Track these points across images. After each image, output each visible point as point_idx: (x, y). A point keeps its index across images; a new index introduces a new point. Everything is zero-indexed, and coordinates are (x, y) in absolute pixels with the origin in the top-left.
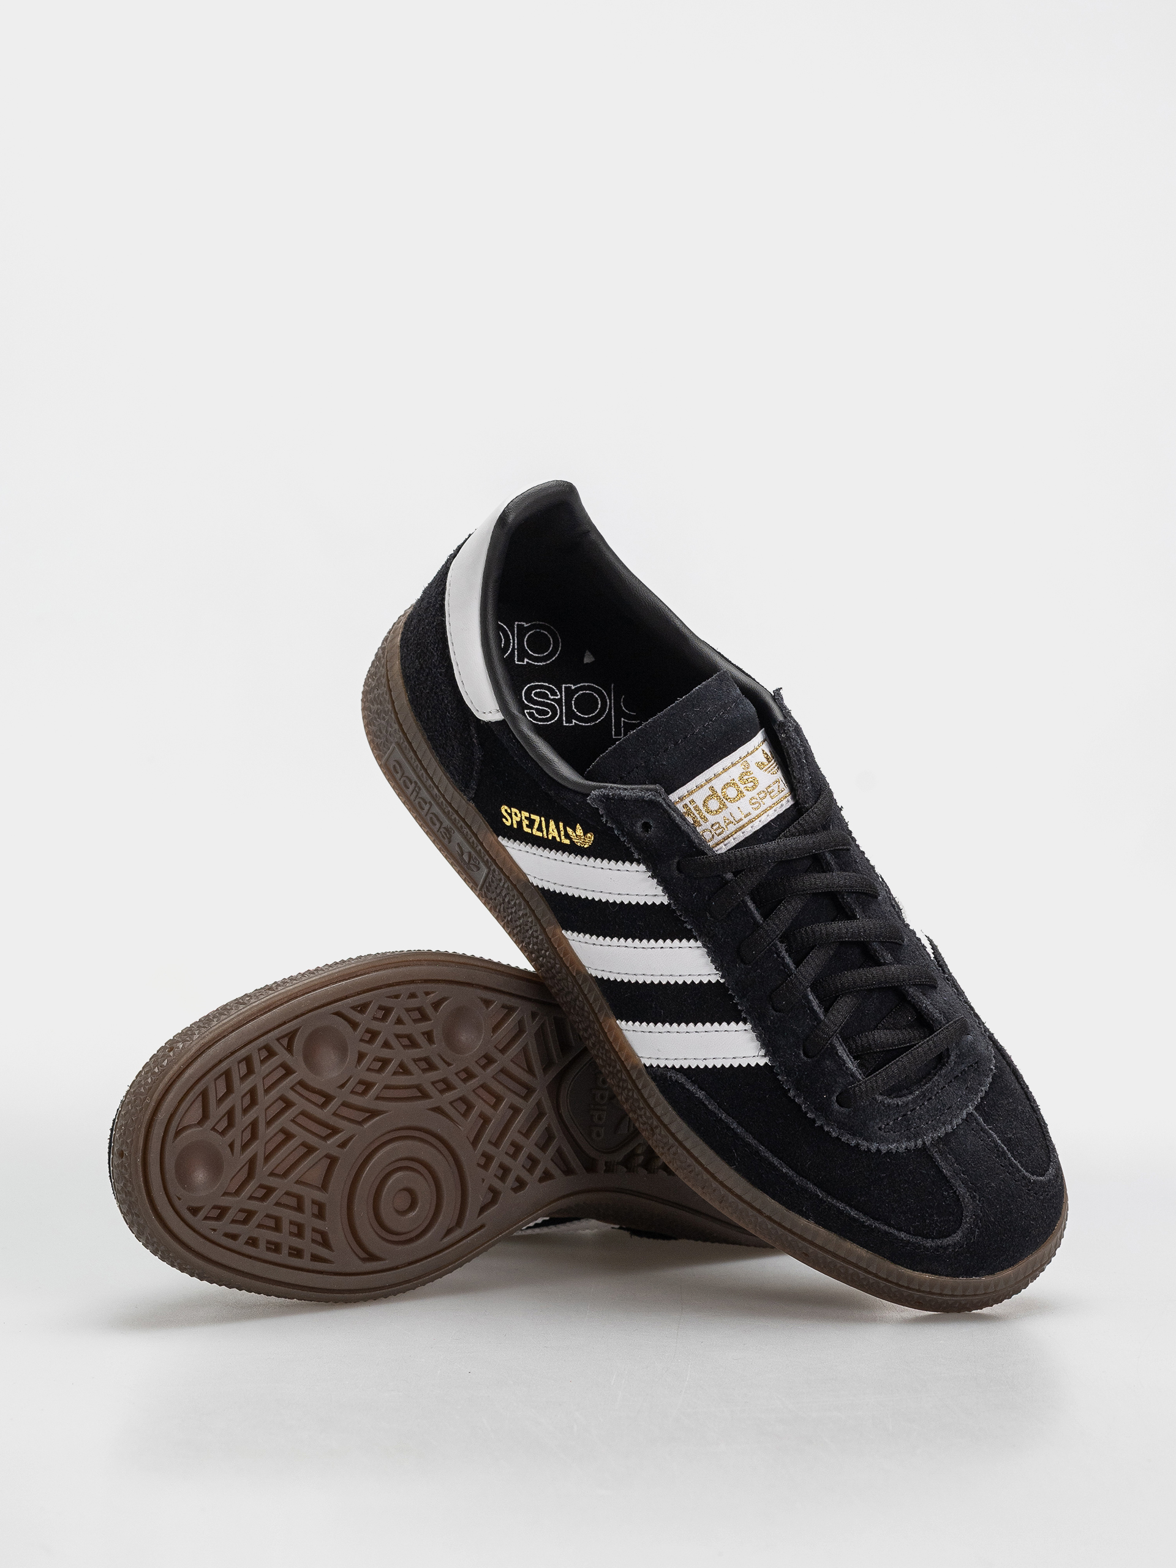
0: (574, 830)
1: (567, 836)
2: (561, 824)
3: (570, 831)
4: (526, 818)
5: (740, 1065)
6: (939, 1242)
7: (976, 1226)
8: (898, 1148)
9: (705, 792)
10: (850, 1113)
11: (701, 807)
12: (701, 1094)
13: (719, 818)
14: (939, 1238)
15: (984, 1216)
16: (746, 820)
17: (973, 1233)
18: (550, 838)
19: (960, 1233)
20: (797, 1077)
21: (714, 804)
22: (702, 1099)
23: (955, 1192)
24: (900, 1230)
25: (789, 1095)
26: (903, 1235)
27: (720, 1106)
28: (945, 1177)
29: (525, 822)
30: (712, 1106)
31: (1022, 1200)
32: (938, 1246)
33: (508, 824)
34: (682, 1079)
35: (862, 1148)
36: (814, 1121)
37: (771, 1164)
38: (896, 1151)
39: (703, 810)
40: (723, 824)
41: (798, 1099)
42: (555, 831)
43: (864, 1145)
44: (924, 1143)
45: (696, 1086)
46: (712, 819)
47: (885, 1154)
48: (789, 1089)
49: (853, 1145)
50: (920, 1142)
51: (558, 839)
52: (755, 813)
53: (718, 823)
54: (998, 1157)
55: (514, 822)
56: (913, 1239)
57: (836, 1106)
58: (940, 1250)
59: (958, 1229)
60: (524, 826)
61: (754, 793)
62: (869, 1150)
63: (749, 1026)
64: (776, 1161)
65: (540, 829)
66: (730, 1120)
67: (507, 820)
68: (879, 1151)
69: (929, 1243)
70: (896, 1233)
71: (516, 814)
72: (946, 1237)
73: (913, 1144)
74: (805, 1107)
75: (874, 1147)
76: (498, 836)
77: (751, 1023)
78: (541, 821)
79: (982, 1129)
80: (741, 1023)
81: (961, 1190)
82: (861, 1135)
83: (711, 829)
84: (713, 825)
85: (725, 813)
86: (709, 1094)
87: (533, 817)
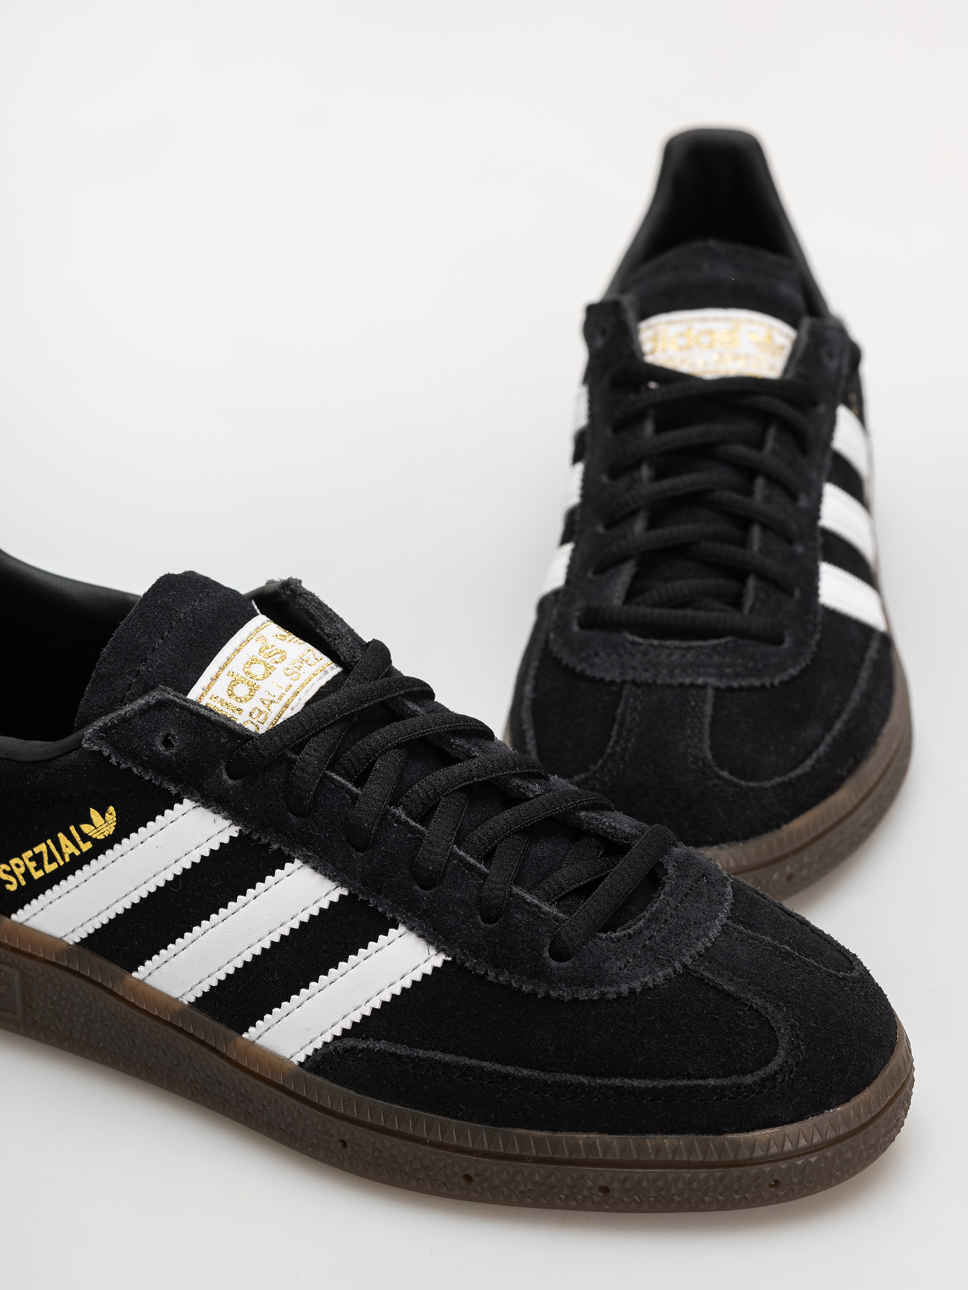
0: (90, 821)
1: (85, 838)
2: (72, 828)
3: (86, 828)
4: (31, 860)
5: (414, 982)
6: (761, 1073)
7: (798, 1037)
8: (654, 980)
9: (224, 680)
10: (574, 964)
11: (227, 699)
12: (381, 1045)
13: (255, 702)
14: (759, 1069)
15: (801, 1024)
16: (289, 694)
17: (798, 1047)
18: (67, 859)
19: (782, 1052)
20: (489, 952)
21: (242, 690)
22: (385, 1050)
23: (751, 1007)
24: (705, 1077)
25: (489, 979)
26: (712, 1082)
27: (411, 1045)
28: (729, 995)
29: (32, 865)
30: (401, 1050)
31: (839, 997)
32: (763, 1078)
33: (12, 888)
34: (350, 1042)
35: (610, 997)
36: (534, 993)
37: (507, 1076)
38: (654, 985)
39: (232, 701)
40: (263, 708)
41: (503, 976)
42: (69, 843)
43: (611, 992)
44: (684, 966)
45: (371, 1039)
46: (247, 707)
47: (641, 992)
48: (486, 973)
49: (596, 998)
50: (677, 965)
51: (77, 853)
52: (296, 685)
53: (256, 708)
54: (784, 959)
55: (21, 878)
56: (726, 1082)
57: (554, 964)
58: (768, 1084)
59: (776, 1049)
60: (32, 871)
61: (285, 664)
62: (619, 994)
63: (402, 929)
64: (511, 1069)
65: (52, 859)
66: (430, 1054)
67: (11, 883)
68: (632, 991)
69: (749, 1079)
70: (702, 1082)
71: (18, 866)
72: (767, 1064)
73: (670, 970)
74: (516, 982)
75: (624, 989)
76: (9, 917)
77: (404, 923)
78: (48, 847)
79: (749, 937)
80: (391, 931)
81: (758, 1002)
82: (601, 983)
83: (250, 718)
84: (251, 715)
85: (258, 695)
86: (390, 1039)
87: (37, 850)
